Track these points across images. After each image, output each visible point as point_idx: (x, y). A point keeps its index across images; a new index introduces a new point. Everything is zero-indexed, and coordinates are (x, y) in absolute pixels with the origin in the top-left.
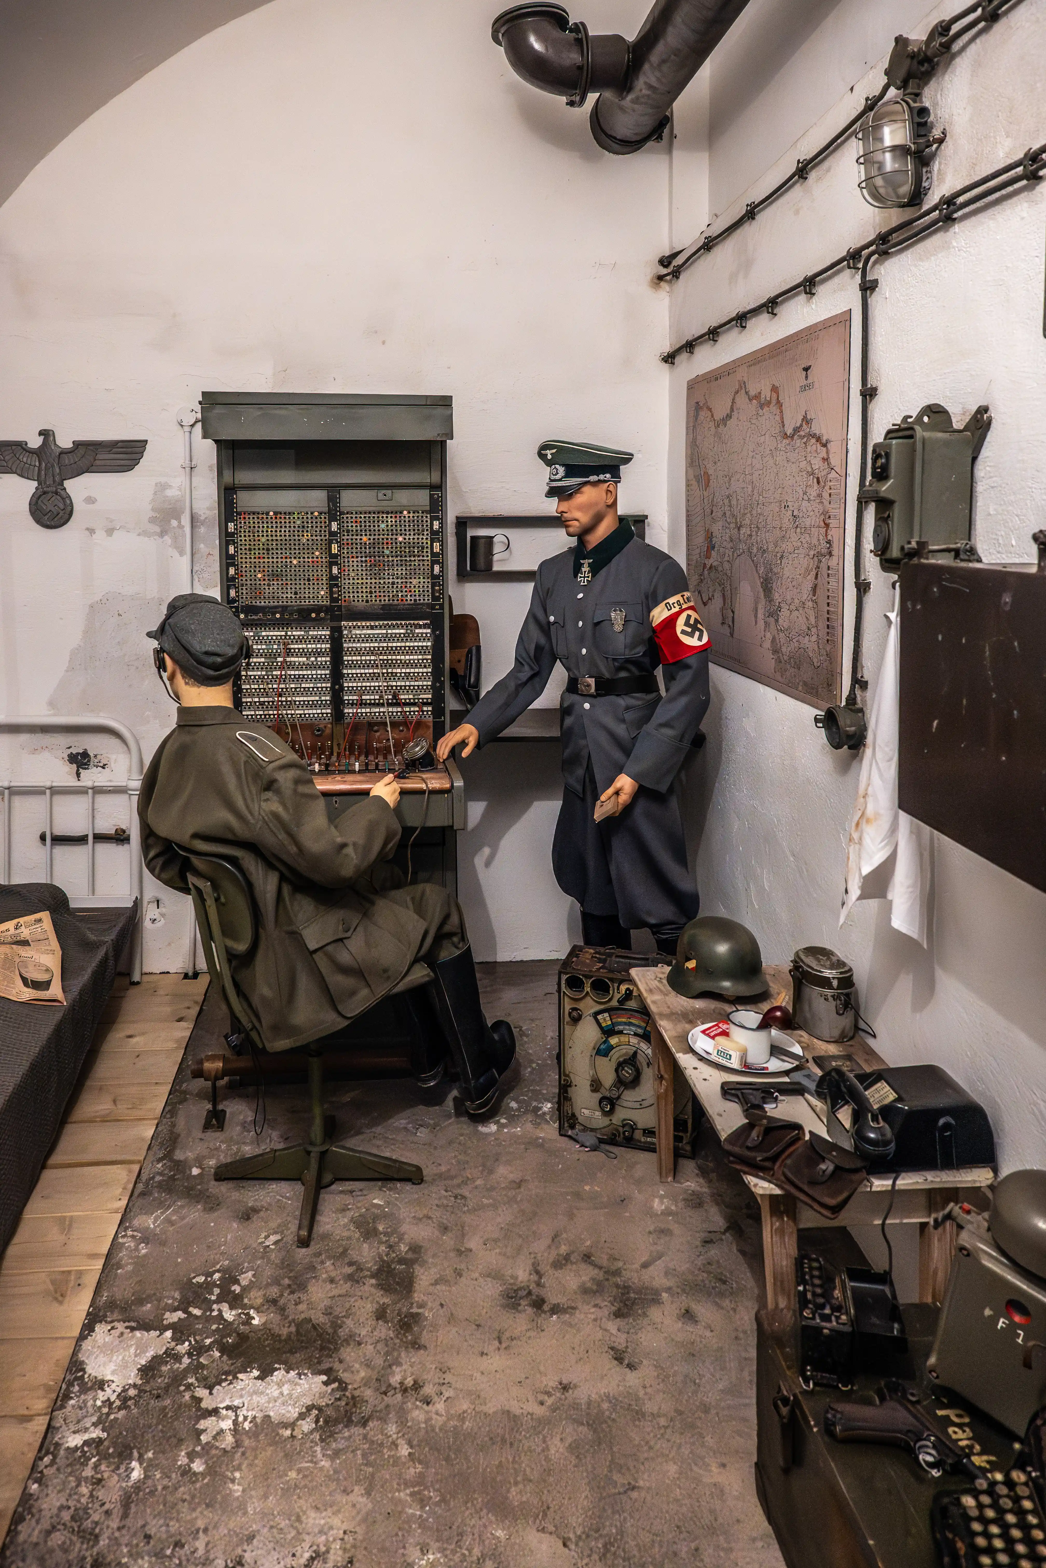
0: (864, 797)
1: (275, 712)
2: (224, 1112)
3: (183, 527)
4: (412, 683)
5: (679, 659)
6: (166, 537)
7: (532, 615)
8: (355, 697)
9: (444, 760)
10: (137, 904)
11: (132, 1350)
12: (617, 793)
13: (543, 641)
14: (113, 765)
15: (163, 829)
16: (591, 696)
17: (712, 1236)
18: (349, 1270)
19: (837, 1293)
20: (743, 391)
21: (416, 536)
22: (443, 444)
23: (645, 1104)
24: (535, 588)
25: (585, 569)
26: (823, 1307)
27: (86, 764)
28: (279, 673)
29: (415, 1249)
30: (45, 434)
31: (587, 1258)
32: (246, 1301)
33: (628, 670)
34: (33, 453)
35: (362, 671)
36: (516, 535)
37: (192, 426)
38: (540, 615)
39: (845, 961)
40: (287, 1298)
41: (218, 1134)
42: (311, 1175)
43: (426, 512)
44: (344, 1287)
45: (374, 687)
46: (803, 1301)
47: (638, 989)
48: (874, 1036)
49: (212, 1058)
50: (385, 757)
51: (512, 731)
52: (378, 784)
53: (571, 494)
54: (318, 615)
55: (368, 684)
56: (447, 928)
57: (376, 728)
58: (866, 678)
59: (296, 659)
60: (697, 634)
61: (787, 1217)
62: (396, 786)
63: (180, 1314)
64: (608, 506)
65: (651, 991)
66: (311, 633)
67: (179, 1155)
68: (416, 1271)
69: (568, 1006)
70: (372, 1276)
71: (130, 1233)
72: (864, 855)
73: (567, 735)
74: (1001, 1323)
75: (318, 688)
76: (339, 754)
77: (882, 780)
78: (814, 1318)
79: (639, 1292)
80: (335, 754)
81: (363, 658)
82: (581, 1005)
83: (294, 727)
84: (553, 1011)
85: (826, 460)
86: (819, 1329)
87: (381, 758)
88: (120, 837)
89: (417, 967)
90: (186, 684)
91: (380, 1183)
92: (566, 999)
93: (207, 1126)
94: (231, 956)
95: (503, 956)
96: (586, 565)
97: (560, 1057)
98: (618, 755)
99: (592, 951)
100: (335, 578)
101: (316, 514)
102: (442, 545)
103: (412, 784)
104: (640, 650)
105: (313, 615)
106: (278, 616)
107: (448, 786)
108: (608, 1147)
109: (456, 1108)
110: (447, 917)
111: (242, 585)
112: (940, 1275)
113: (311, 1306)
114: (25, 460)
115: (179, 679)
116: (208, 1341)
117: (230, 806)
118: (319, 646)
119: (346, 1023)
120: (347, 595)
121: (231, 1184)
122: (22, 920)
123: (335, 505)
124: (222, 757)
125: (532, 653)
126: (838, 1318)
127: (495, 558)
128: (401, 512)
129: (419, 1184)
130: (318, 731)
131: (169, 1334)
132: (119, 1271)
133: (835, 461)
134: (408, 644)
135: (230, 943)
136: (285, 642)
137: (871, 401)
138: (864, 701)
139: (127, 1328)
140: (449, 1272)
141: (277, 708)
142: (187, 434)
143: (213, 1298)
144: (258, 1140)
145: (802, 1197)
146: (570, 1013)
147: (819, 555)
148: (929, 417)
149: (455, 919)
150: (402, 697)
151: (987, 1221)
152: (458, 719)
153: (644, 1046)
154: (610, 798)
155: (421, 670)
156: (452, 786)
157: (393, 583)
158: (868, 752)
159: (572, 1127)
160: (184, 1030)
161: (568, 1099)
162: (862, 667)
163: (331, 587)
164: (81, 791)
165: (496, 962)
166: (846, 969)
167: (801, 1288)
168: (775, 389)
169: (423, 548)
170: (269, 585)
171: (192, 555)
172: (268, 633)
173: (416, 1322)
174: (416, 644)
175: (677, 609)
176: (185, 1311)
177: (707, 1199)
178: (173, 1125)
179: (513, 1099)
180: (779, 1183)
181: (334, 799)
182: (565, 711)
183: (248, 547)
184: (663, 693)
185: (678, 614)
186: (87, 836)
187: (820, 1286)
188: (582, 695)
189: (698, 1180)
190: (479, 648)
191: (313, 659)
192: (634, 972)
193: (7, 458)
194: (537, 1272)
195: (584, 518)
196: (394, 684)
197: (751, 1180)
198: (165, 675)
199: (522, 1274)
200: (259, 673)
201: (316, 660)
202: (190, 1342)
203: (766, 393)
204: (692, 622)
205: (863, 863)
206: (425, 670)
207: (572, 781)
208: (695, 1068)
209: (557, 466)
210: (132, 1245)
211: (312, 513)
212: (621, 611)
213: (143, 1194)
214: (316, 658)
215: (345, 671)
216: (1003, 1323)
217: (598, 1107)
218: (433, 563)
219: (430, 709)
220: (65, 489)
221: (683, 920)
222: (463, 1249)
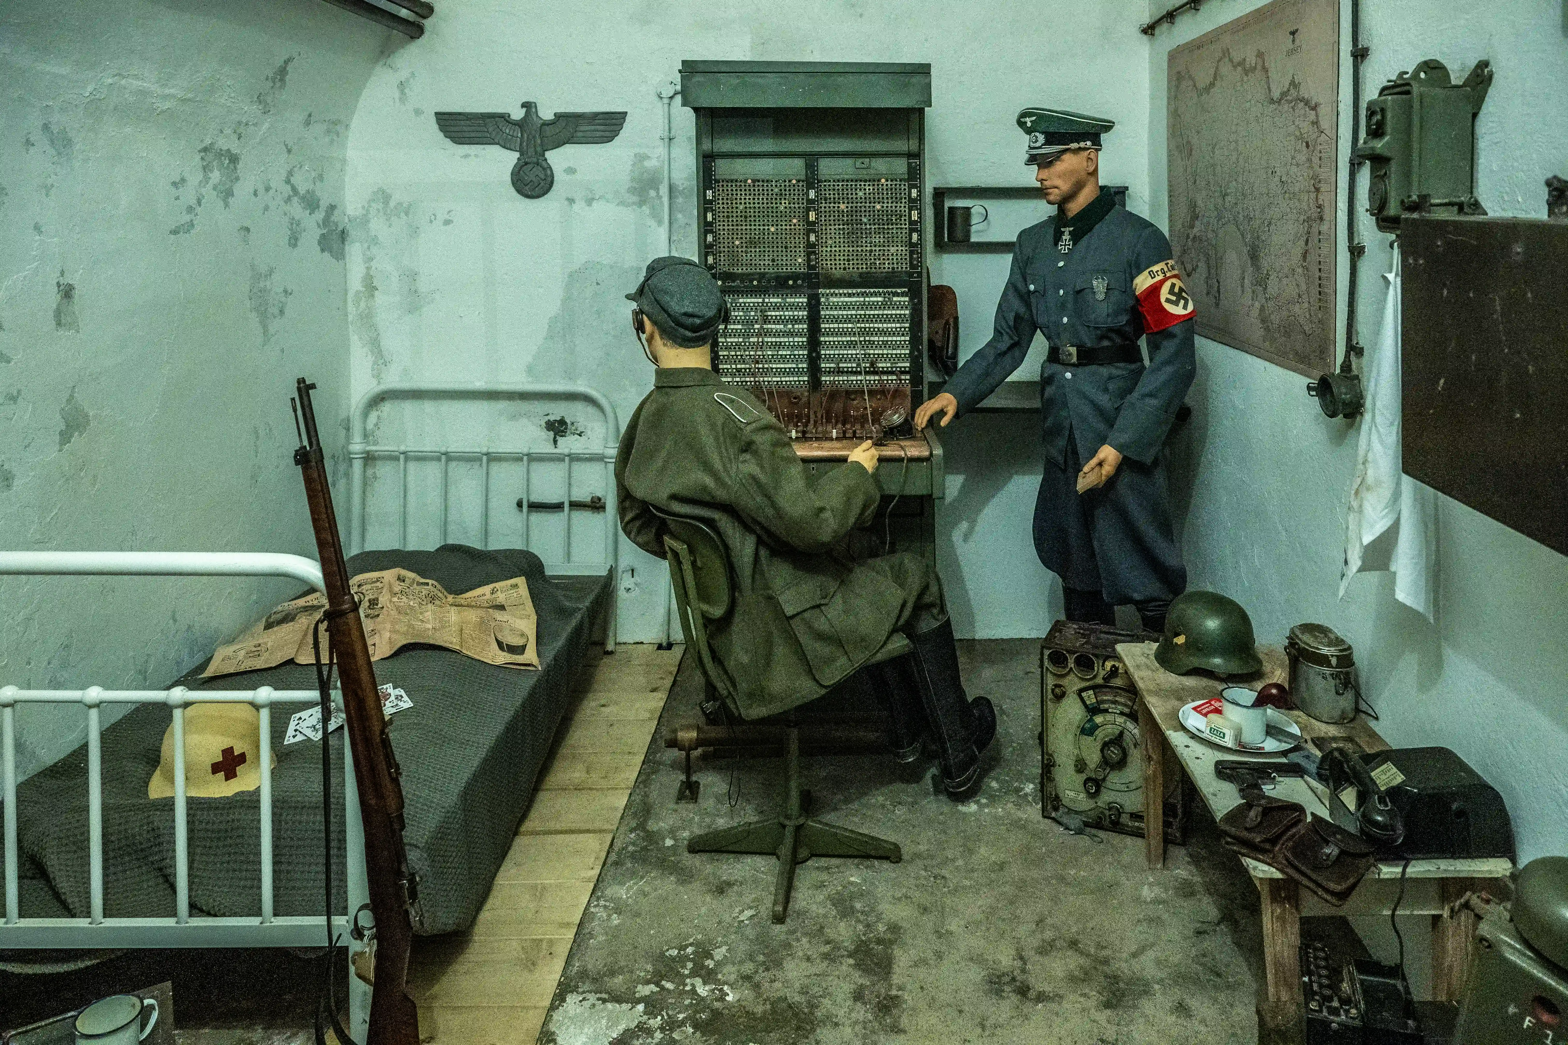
0: (1364, 463)
1: (752, 379)
2: (697, 783)
3: (661, 197)
4: (890, 352)
5: (1163, 327)
6: (644, 208)
7: (1011, 285)
8: (832, 365)
9: (923, 429)
10: (612, 571)
11: (604, 1022)
12: (1100, 464)
13: (1022, 310)
14: (589, 433)
15: (640, 491)
16: (1073, 365)
17: (1205, 927)
18: (827, 949)
19: (1345, 986)
20: (1227, 60)
21: (894, 204)
22: (921, 111)
23: (1133, 786)
24: (1015, 260)
25: (1066, 237)
26: (1330, 1000)
27: (563, 431)
28: (756, 340)
29: (894, 928)
30: (527, 106)
31: (1073, 944)
32: (720, 976)
33: (1109, 339)
34: (515, 125)
35: (840, 339)
36: (994, 206)
37: (671, 98)
38: (1020, 285)
39: (1345, 639)
40: (762, 976)
41: (691, 806)
42: (785, 850)
43: (905, 180)
44: (821, 966)
45: (852, 355)
46: (1308, 992)
47: (1125, 664)
48: (1377, 719)
49: (688, 728)
50: (862, 426)
51: (990, 402)
52: (856, 450)
53: (1051, 162)
54: (795, 282)
55: (845, 352)
56: (927, 599)
57: (853, 397)
58: (1361, 344)
59: (773, 326)
60: (1182, 302)
61: (1290, 904)
62: (875, 452)
63: (653, 988)
64: (1089, 174)
65: (1138, 667)
66: (788, 300)
67: (653, 826)
68: (895, 952)
69: (1050, 681)
70: (850, 956)
71: (602, 903)
72: (1365, 525)
73: (1049, 404)
74: (1527, 1022)
75: (795, 355)
76: (816, 422)
77: (1382, 444)
78: (1321, 1011)
79: (1130, 982)
80: (812, 422)
81: (841, 325)
82: (1065, 682)
83: (771, 393)
84: (1036, 688)
85: (1315, 123)
86: (1326, 1024)
87: (858, 426)
88: (596, 505)
89: (895, 637)
90: (665, 345)
91: (856, 861)
92: (1049, 675)
93: (680, 797)
94: (707, 621)
95: (982, 633)
96: (1067, 233)
97: (1041, 738)
98: (1101, 426)
99: (1075, 626)
100: (813, 246)
101: (794, 182)
102: (919, 213)
103: (891, 451)
104: (1124, 319)
105: (791, 282)
106: (755, 283)
107: (926, 453)
108: (1094, 831)
109: (935, 786)
110: (925, 588)
111: (720, 252)
112: (1456, 973)
113: (786, 983)
114: (507, 131)
115: (658, 341)
116: (681, 1016)
117: (707, 467)
118: (796, 313)
119: (823, 692)
120: (824, 262)
121: (705, 857)
122: (498, 585)
123: (813, 173)
124: (700, 418)
125: (1011, 323)
126: (1347, 1012)
127: (973, 229)
128: (879, 180)
129: (897, 862)
130: (795, 398)
131: (641, 1007)
132: (591, 941)
133: (1325, 124)
134: (886, 312)
135: (705, 607)
136: (763, 309)
137: (1362, 62)
138: (1360, 368)
139: (599, 999)
140: (929, 954)
141: (754, 375)
142: (666, 106)
143: (687, 972)
144: (732, 813)
145: (1305, 882)
146: (1053, 690)
147: (1308, 220)
148: (1425, 72)
149: (934, 589)
150: (880, 365)
151: (1509, 911)
152: (935, 390)
153: (1130, 725)
154: (1093, 469)
155: (899, 339)
156: (931, 454)
157: (871, 251)
158: (1367, 417)
159: (1056, 809)
160: (657, 701)
161: (1051, 780)
162: (1357, 333)
163: (809, 254)
164: (559, 459)
165: (974, 640)
166: (1346, 647)
167: (1306, 979)
168: (1260, 55)
169: (901, 216)
170: (746, 252)
171: (670, 223)
172: (745, 300)
173: (896, 1006)
174: (894, 312)
175: (1161, 277)
176: (657, 984)
177: (1199, 888)
178: (646, 795)
179: (993, 779)
180: (1280, 867)
181: (812, 465)
182: (1046, 381)
183: (726, 214)
184: (1147, 362)
185: (1162, 283)
186: (563, 503)
187: (1327, 977)
188: (1063, 364)
189: (1189, 867)
190: (956, 319)
191: (790, 326)
192: (1119, 647)
193: (490, 129)
194: (1021, 958)
195: (1065, 186)
196: (872, 352)
197: (1249, 863)
198: (644, 337)
199: (1006, 959)
200: (736, 340)
201: (793, 327)
202: (663, 1016)
203: (1251, 60)
204: (1176, 290)
205: (1363, 532)
206: (903, 338)
207: (1054, 452)
208: (1187, 746)
209: (1037, 134)
210: (604, 915)
211: (790, 181)
212: (1103, 279)
213: (616, 863)
214: (793, 325)
215: (822, 339)
216: (1530, 1021)
217: (1082, 788)
218: (912, 231)
219: (908, 377)
220: (546, 160)
221: (1171, 596)
222: (944, 932)
